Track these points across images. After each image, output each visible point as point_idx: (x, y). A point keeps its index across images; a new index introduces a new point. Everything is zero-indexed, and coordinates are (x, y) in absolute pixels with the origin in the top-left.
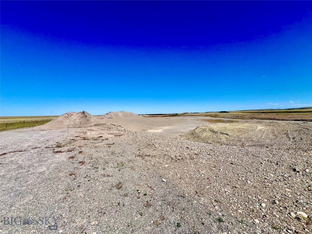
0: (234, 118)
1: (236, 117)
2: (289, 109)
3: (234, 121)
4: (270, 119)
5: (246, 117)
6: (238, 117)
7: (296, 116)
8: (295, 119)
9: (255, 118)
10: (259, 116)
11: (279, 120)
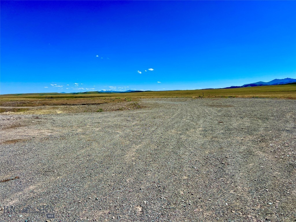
0: (18, 106)
1: (21, 104)
2: (74, 94)
3: (22, 109)
4: (63, 104)
5: (35, 104)
6: (24, 103)
7: (83, 101)
8: (82, 103)
9: (47, 104)
10: (51, 102)
11: (71, 105)
